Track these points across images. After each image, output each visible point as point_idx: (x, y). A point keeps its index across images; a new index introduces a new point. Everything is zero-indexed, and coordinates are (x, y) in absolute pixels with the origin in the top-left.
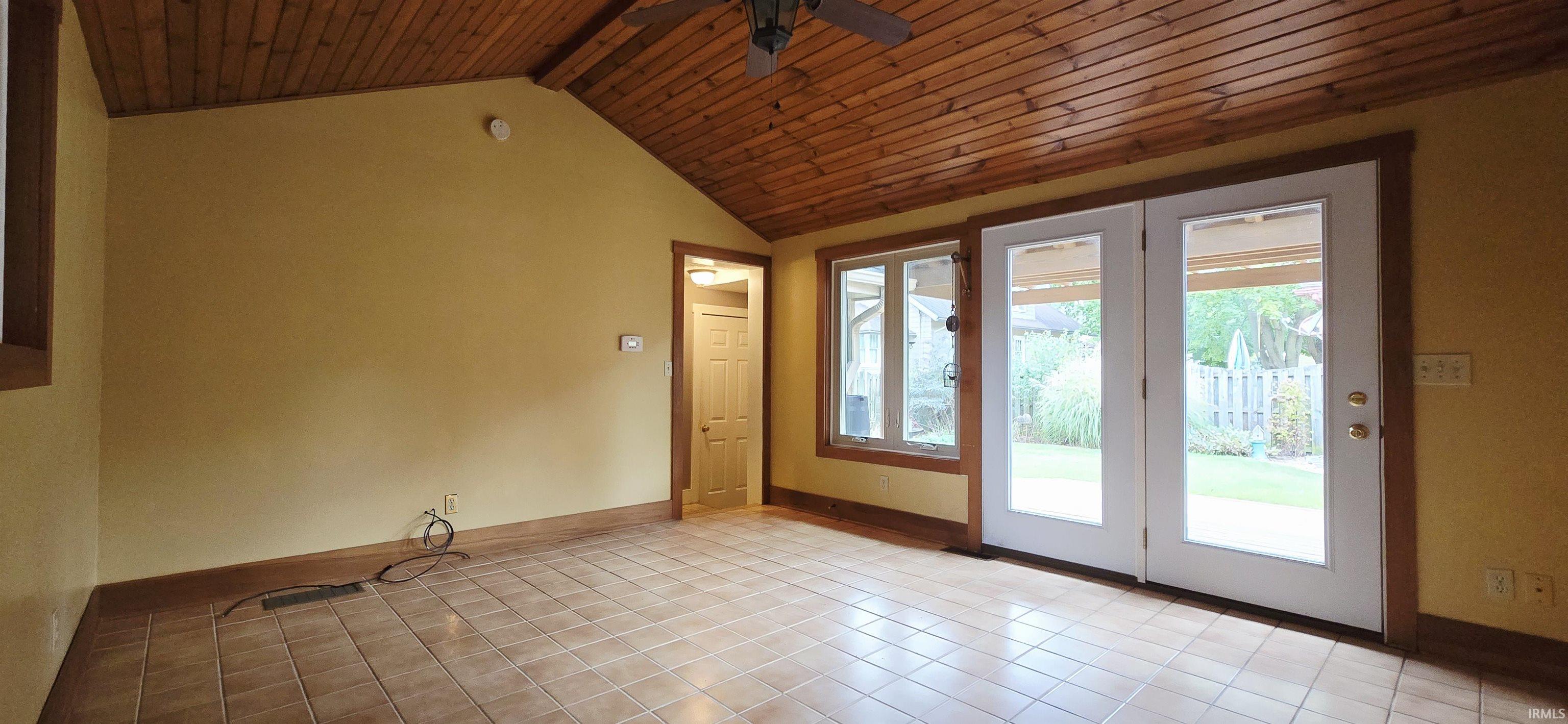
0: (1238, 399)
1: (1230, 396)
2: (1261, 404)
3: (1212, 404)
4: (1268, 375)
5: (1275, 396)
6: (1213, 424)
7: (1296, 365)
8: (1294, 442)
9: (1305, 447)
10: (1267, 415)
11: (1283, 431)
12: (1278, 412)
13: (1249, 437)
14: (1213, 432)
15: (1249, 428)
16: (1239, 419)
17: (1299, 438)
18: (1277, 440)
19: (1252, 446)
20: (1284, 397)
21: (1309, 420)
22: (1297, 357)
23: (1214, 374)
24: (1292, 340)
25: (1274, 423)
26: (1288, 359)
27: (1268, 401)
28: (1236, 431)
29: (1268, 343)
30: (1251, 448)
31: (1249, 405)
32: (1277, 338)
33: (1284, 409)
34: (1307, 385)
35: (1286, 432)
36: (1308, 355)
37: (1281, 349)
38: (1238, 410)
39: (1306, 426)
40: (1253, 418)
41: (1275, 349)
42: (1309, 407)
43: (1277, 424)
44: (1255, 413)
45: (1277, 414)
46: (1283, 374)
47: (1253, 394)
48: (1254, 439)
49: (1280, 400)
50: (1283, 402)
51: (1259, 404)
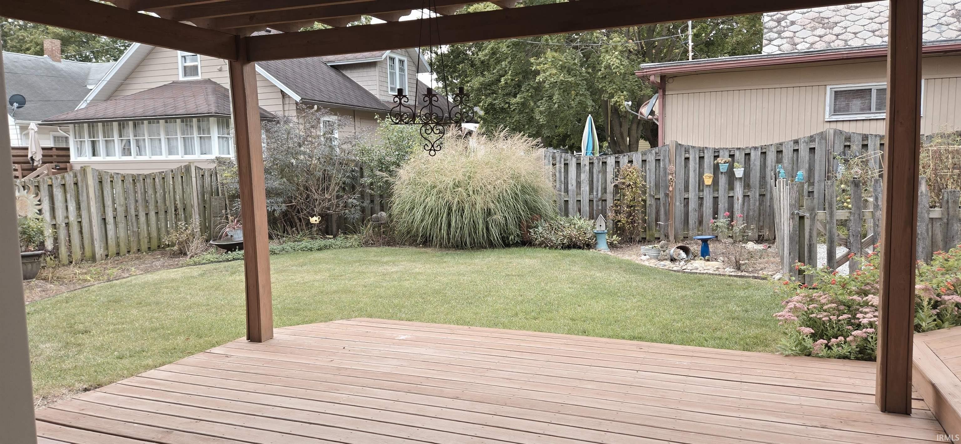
0: (585, 188)
1: (579, 183)
2: (605, 190)
3: (563, 193)
4: (611, 160)
5: (617, 183)
6: (563, 214)
7: (635, 149)
8: (632, 229)
9: (641, 233)
10: (610, 203)
11: (623, 218)
12: (618, 198)
13: (594, 227)
14: (562, 223)
15: (595, 216)
16: (585, 207)
17: (635, 224)
18: (618, 229)
19: (595, 237)
20: (624, 183)
21: (645, 206)
22: (638, 142)
23: (565, 160)
24: (634, 127)
25: (615, 210)
26: (631, 143)
27: (610, 188)
28: (582, 221)
29: (617, 128)
30: (594, 239)
31: (595, 193)
32: (623, 123)
33: (624, 196)
34: (644, 170)
35: (625, 219)
36: (645, 140)
37: (625, 133)
38: (585, 198)
39: (642, 212)
40: (598, 206)
41: (622, 134)
42: (644, 193)
43: (618, 211)
44: (599, 200)
45: (618, 200)
46: (624, 160)
47: (598, 181)
48: (598, 229)
49: (621, 186)
50: (623, 189)
51: (603, 191)
